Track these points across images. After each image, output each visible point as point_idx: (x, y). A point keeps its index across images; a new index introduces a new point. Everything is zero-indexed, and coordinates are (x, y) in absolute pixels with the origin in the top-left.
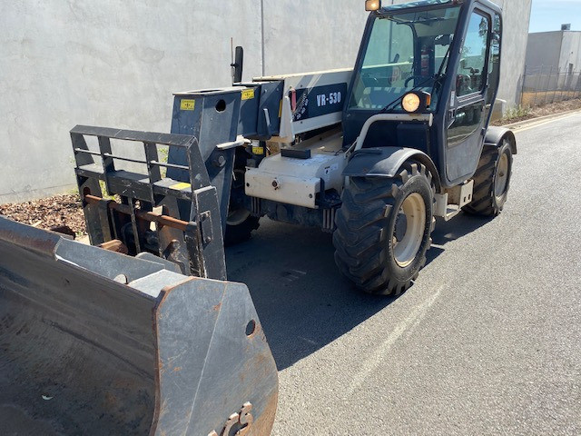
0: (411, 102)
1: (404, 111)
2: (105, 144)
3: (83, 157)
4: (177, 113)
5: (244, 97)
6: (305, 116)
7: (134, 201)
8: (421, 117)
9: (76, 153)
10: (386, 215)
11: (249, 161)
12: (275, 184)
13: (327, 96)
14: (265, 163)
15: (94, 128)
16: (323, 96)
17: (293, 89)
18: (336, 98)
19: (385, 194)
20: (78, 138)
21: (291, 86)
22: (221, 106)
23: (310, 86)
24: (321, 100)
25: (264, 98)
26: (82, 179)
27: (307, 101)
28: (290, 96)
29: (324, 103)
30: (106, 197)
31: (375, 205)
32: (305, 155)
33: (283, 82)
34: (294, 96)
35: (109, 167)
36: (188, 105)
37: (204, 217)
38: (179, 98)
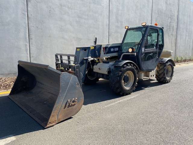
0: (130, 50)
1: (129, 52)
2: (61, 57)
3: (57, 60)
4: (76, 51)
5: (91, 48)
6: (107, 53)
7: (66, 68)
8: (133, 54)
9: (56, 59)
10: (120, 75)
11: (95, 64)
12: (99, 68)
13: (114, 49)
14: (99, 64)
15: (59, 54)
16: (113, 49)
17: (104, 47)
18: (117, 49)
19: (120, 70)
20: (56, 56)
21: (104, 46)
22: (85, 50)
23: (109, 46)
24: (112, 50)
25: (96, 49)
26: (57, 64)
27: (108, 50)
28: (103, 49)
29: (113, 50)
30: (61, 68)
31: (117, 72)
32: (108, 63)
33: (101, 45)
34: (104, 49)
35: (62, 62)
36: (78, 50)
37: (77, 70)
38: (77, 48)
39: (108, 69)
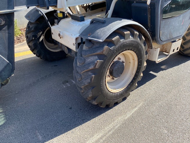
10: (97, 67)
12: (59, 35)
14: (63, 22)
19: (99, 52)
31: (91, 59)
39: (77, 39)
